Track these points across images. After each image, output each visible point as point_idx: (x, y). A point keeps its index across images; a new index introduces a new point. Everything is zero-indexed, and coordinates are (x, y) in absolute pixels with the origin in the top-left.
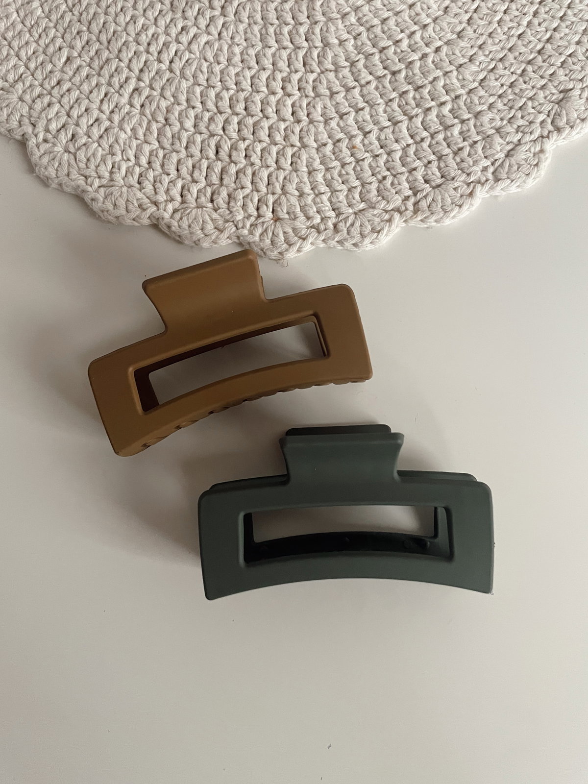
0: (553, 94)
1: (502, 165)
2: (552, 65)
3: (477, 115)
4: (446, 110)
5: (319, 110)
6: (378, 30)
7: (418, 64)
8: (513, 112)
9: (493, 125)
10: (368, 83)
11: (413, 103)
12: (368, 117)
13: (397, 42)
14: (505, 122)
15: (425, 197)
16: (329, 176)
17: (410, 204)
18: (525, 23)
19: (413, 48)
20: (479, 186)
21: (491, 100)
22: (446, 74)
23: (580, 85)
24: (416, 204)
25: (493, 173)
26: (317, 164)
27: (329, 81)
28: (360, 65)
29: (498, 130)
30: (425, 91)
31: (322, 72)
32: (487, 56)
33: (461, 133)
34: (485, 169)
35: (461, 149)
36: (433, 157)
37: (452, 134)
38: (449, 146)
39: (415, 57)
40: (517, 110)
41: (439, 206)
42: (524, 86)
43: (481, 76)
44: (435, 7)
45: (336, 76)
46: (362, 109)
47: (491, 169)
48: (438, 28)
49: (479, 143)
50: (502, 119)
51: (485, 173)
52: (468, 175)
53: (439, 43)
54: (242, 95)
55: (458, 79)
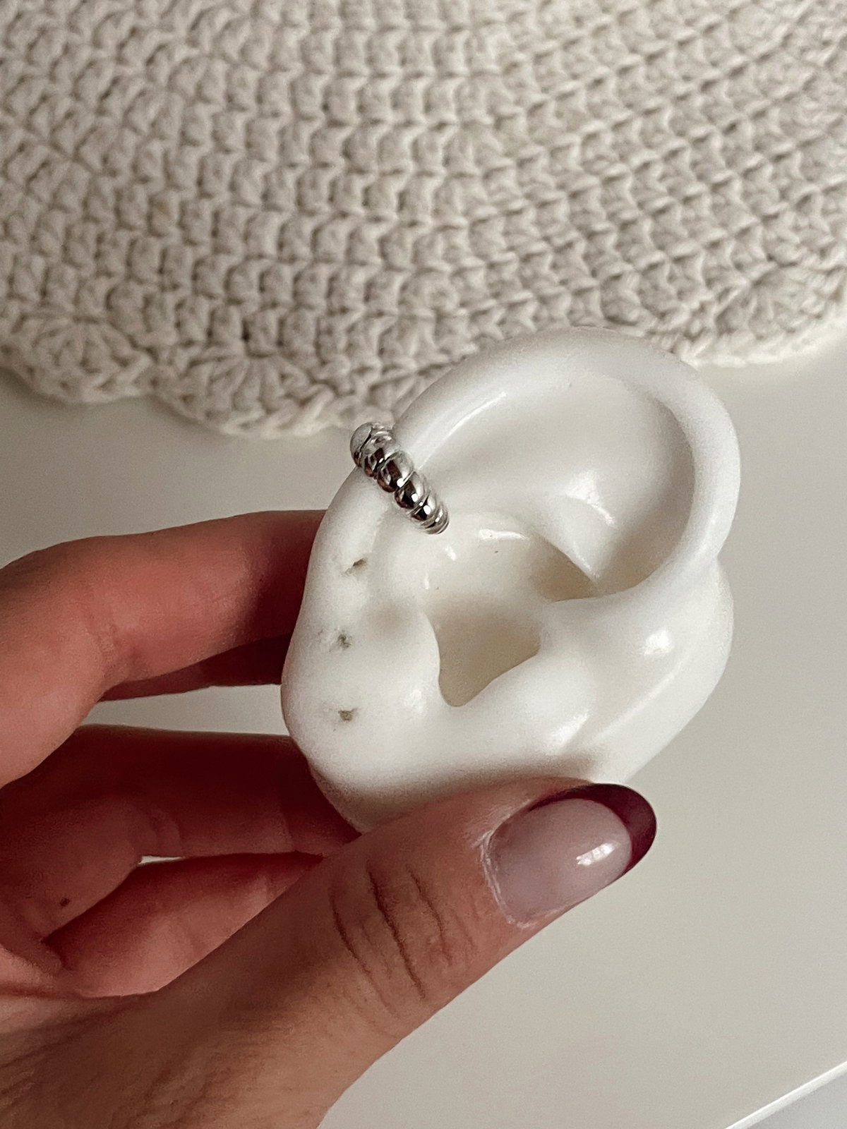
0: (588, 313)
1: (397, 382)
2: (629, 260)
3: (423, 271)
4: (373, 233)
5: (152, 112)
6: (360, 39)
7: (382, 130)
8: (491, 303)
9: (437, 303)
10: (276, 115)
11: (325, 191)
12: (227, 170)
13: (380, 75)
14: (463, 312)
15: (220, 360)
16: (77, 231)
17: (183, 358)
18: (636, 161)
19: (397, 101)
20: (328, 395)
21: (469, 261)
22: (424, 174)
23: (652, 323)
24: (194, 363)
25: (374, 388)
26: (72, 200)
27: (208, 74)
28: (283, 80)
29: (441, 317)
30: (359, 184)
31: (211, 56)
32: (521, 184)
33: (370, 286)
34: (363, 370)
35: (344, 310)
36: (285, 296)
37: (348, 278)
38: (330, 293)
39: (390, 116)
40: (501, 304)
41: (231, 389)
42: (545, 269)
43: (481, 212)
44: (492, 52)
45: (228, 77)
46: (227, 151)
47: (374, 377)
48: (467, 91)
49: (384, 319)
50: (463, 304)
51: (355, 377)
52: (324, 363)
53: (451, 116)
54: (41, 20)
55: (437, 195)
